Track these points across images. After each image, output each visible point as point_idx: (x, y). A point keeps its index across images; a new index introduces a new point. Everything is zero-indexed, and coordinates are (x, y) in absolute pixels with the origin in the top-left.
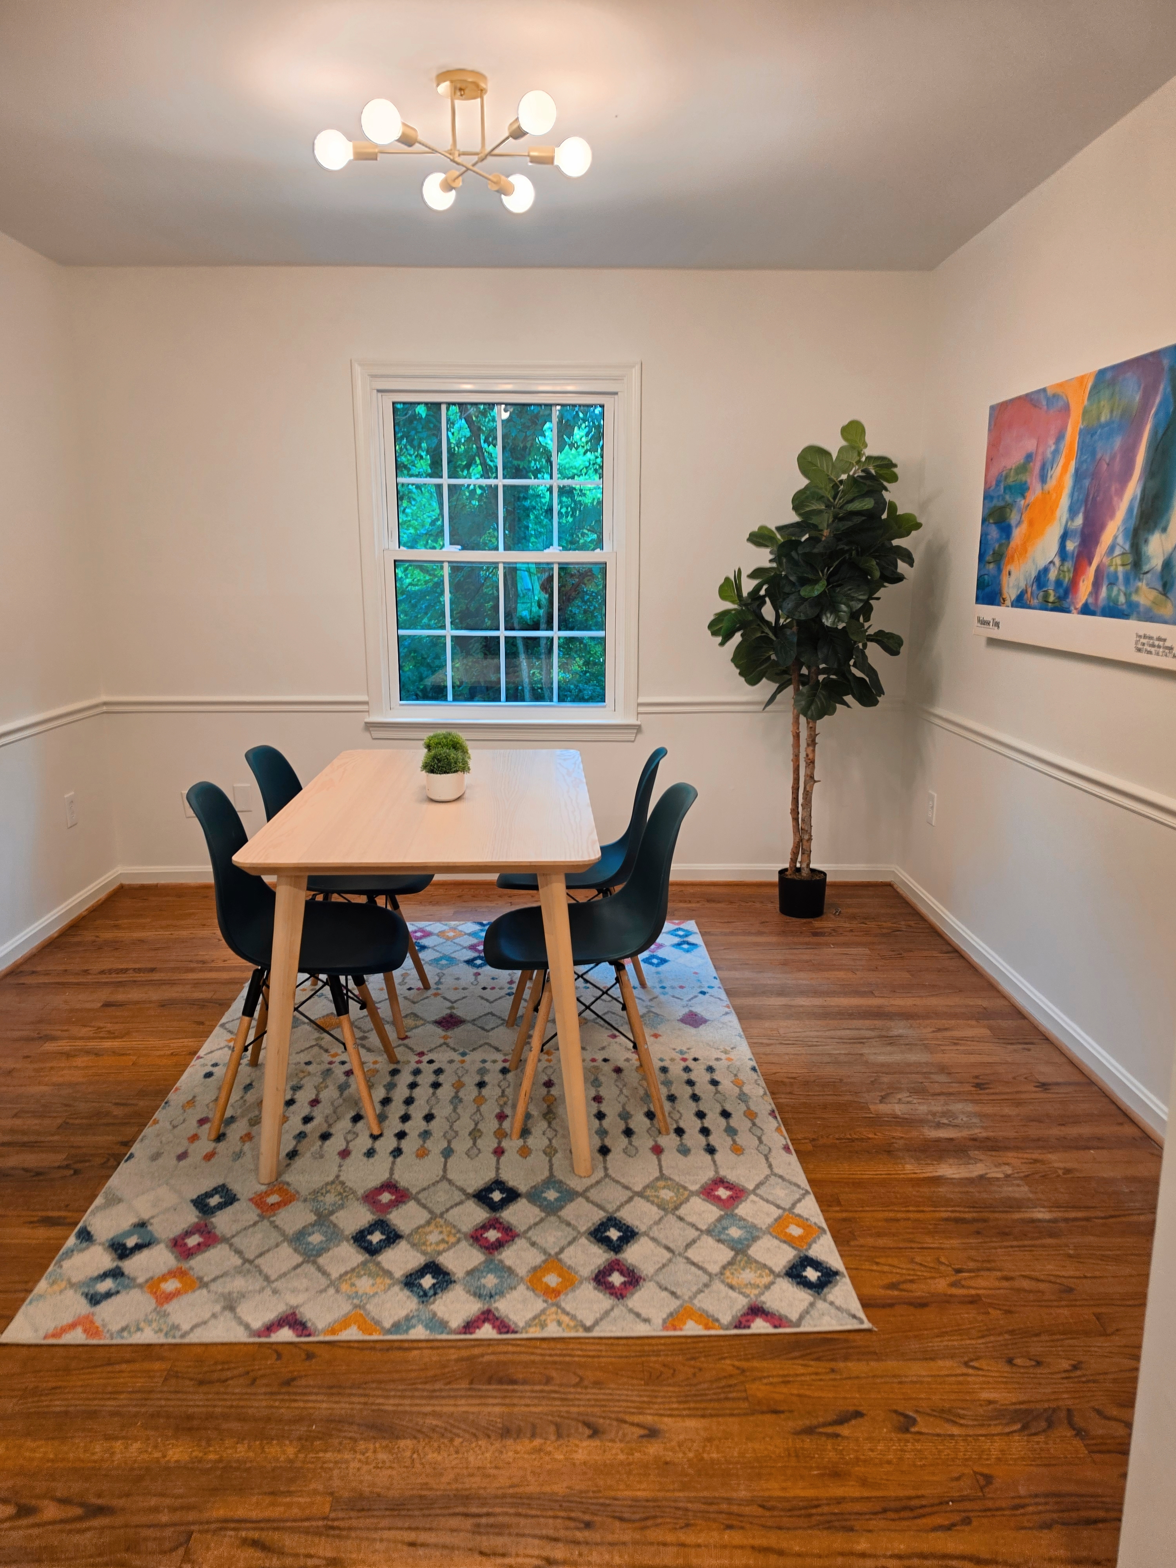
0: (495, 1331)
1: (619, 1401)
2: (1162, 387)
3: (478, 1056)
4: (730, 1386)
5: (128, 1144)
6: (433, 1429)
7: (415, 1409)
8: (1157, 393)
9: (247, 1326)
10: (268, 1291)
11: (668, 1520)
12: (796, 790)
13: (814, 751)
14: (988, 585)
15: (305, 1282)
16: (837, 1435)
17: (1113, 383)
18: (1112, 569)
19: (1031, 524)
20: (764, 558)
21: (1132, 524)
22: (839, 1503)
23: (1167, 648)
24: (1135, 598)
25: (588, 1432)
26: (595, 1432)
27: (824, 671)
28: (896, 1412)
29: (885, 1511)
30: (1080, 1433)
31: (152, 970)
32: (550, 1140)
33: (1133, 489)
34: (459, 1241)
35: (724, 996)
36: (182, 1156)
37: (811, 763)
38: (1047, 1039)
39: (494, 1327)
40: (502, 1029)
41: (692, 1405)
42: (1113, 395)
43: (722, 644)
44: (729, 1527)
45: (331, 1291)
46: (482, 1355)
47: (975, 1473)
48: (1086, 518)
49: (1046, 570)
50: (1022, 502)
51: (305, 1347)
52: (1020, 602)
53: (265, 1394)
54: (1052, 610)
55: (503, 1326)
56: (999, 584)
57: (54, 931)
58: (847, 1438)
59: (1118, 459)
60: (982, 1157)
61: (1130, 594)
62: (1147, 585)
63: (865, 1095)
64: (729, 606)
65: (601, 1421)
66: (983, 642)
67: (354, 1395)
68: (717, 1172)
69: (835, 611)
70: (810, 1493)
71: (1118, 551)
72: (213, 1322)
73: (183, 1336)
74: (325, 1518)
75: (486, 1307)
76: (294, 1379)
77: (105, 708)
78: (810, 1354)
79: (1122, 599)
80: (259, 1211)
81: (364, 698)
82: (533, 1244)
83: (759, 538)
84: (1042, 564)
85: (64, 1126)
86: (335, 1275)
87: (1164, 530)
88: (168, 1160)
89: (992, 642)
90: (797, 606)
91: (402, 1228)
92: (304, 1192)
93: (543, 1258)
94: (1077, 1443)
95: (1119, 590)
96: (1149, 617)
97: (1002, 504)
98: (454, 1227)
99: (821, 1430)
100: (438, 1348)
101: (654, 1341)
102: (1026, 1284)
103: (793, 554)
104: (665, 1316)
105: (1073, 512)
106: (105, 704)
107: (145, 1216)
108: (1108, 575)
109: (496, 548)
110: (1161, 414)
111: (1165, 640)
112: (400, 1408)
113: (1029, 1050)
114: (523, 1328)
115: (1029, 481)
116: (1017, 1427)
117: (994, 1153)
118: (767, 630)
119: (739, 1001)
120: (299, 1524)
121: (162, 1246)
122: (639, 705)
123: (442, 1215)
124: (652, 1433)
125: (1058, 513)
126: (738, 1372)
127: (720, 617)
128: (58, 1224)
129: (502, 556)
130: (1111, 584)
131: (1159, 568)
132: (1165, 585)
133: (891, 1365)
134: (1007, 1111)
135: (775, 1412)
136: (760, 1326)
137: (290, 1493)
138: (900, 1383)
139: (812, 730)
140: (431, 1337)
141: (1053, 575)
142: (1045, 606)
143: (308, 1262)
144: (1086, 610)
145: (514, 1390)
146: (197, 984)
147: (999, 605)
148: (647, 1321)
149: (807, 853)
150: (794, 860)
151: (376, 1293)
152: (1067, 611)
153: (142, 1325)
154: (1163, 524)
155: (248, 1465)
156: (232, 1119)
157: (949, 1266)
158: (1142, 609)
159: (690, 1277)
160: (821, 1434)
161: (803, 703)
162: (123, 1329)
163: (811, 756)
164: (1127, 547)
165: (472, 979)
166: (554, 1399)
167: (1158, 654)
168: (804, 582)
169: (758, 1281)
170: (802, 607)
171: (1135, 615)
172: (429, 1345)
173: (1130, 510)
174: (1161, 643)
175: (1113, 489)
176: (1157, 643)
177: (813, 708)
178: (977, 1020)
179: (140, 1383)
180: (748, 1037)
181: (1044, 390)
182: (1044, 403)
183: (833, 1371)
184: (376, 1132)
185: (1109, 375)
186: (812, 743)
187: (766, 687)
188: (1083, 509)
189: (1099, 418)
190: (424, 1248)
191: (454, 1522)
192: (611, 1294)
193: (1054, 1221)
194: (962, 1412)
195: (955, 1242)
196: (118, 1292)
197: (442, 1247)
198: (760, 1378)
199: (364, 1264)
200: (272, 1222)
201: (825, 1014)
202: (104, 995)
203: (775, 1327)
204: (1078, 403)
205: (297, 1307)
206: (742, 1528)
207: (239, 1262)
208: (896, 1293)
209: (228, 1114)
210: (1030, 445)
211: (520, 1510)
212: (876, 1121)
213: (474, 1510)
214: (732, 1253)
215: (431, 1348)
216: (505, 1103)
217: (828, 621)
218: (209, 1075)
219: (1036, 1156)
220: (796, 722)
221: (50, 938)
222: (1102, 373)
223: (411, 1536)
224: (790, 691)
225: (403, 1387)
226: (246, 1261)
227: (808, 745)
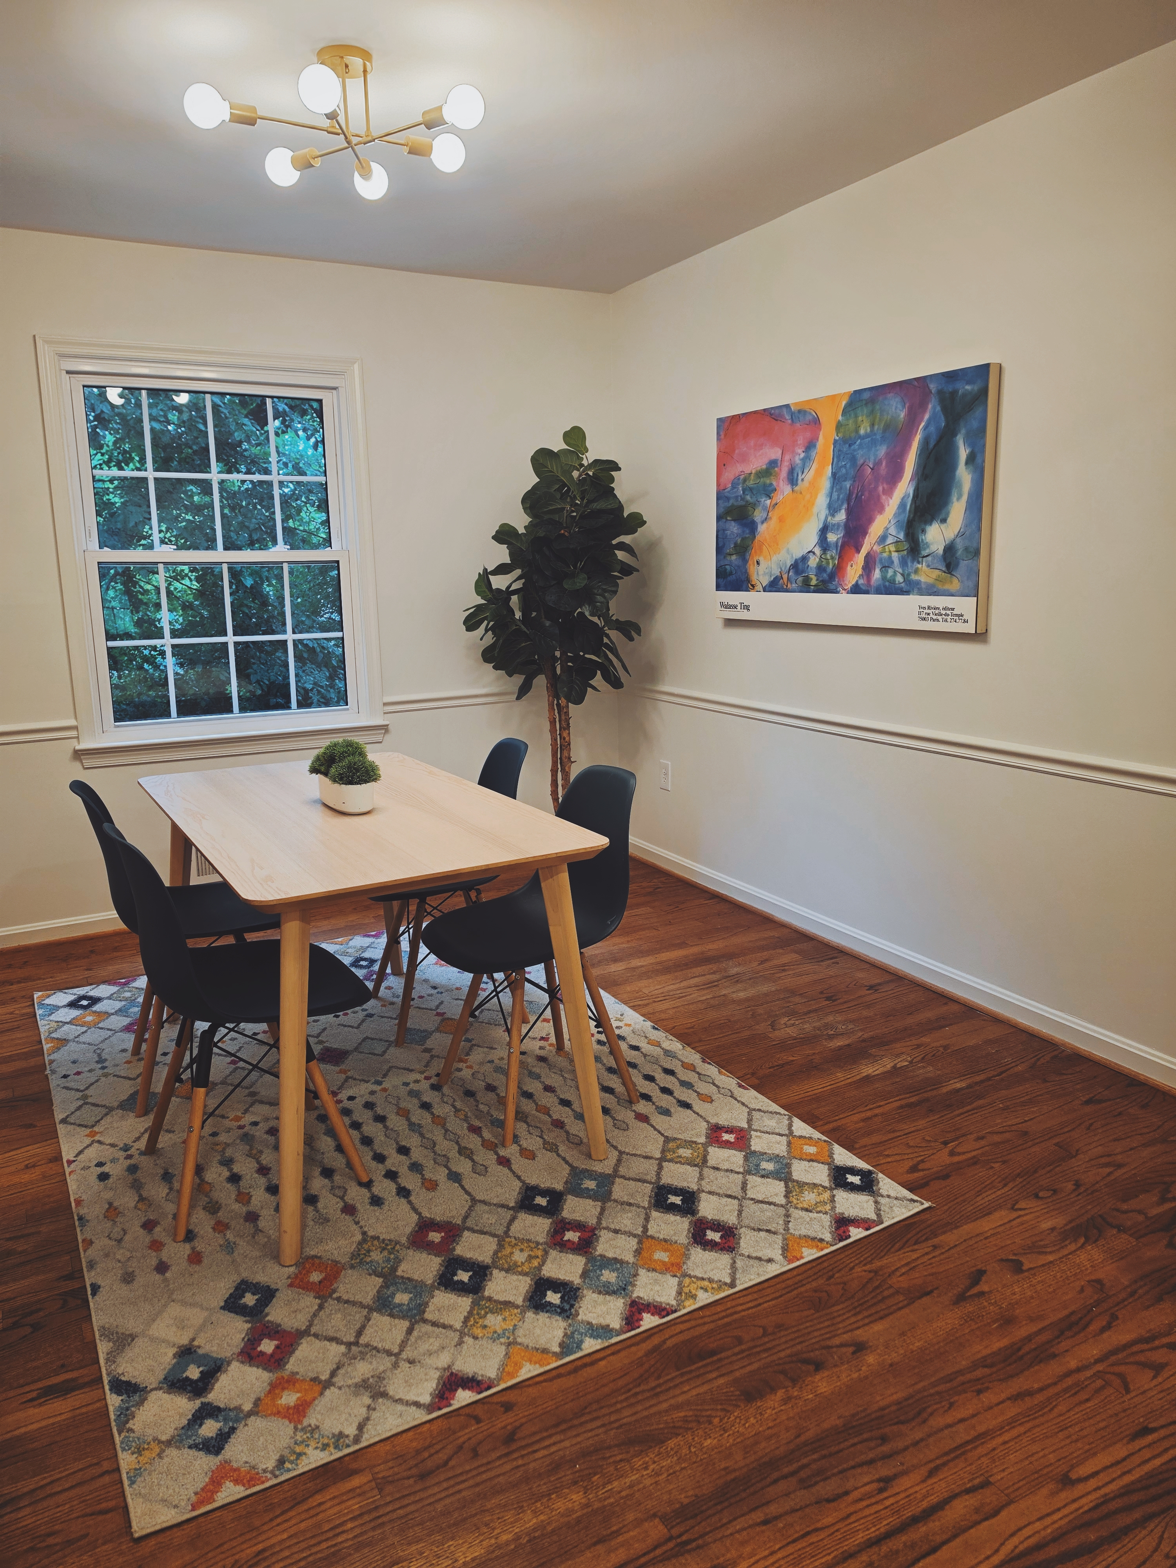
0: (657, 1317)
1: (809, 1333)
2: (930, 406)
3: (394, 1080)
4: (877, 1288)
5: (76, 1274)
6: (685, 1420)
7: (652, 1410)
8: (924, 412)
9: (417, 1404)
10: (404, 1365)
11: (935, 1407)
12: (555, 772)
13: (569, 734)
14: (731, 574)
15: (433, 1341)
16: (982, 1294)
17: (872, 401)
18: (885, 555)
19: (781, 520)
21: (905, 517)
22: (1030, 1340)
23: (956, 615)
24: (914, 577)
25: (811, 1368)
26: (819, 1366)
28: (1002, 1260)
29: (1062, 1332)
30: (1121, 1229)
32: (541, 1137)
33: (905, 488)
34: (546, 1253)
36: (161, 1268)
37: (568, 745)
38: (842, 952)
39: (653, 1314)
41: (866, 1314)
42: (872, 412)
44: (979, 1392)
45: (468, 1340)
46: (664, 1342)
47: (1089, 1281)
48: (849, 512)
49: (804, 559)
50: (768, 502)
51: (495, 1399)
52: (774, 586)
53: (499, 1458)
54: (814, 592)
55: (659, 1310)
56: (746, 572)
58: (990, 1292)
59: (884, 464)
60: (881, 1053)
61: (909, 575)
62: (928, 566)
63: (757, 1027)
64: (481, 601)
65: (812, 1354)
66: (720, 623)
67: (586, 1422)
68: (708, 1122)
69: (592, 602)
70: (1005, 1342)
71: (890, 540)
72: (374, 1415)
73: (357, 1439)
74: (670, 1539)
75: (629, 1301)
76: (513, 1433)
78: (907, 1241)
79: (899, 579)
80: (312, 1294)
81: (72, 722)
82: (616, 1231)
83: (504, 536)
84: (798, 554)
86: (458, 1325)
87: (944, 521)
88: (147, 1277)
89: (730, 623)
90: (560, 599)
91: (480, 1259)
92: (344, 1260)
93: (636, 1240)
94: (1124, 1236)
95: (895, 572)
96: (931, 591)
97: (743, 503)
98: (529, 1241)
99: (969, 1294)
100: (619, 1351)
101: (789, 1275)
102: (997, 1138)
104: (780, 1252)
105: (833, 509)
107: (184, 1341)
108: (881, 560)
109: (216, 548)
110: (932, 429)
111: (953, 609)
112: (638, 1416)
113: (838, 963)
114: (678, 1305)
115: (774, 483)
116: (1082, 1240)
117: (886, 1047)
118: (519, 623)
120: (652, 1555)
121: (235, 1365)
122: (385, 704)
123: (507, 1233)
124: (860, 1348)
125: (815, 510)
126: (872, 1274)
127: (474, 612)
128: (73, 1389)
129: (223, 556)
130: (885, 568)
131: (941, 551)
132: (948, 566)
133: (967, 1229)
134: (865, 1013)
135: (928, 1293)
136: (856, 1233)
137: (617, 1533)
138: (986, 1238)
139: (566, 714)
140: (607, 1344)
141: (813, 562)
142: (806, 587)
143: (417, 1322)
144: (856, 590)
145: (720, 1360)
147: (747, 590)
148: (770, 1260)
151: (515, 1325)
152: (835, 591)
153: (298, 1449)
154: (942, 516)
155: (549, 1529)
157: (936, 1141)
158: (923, 586)
159: (769, 1214)
160: (971, 1296)
161: (566, 689)
162: (281, 1462)
163: (567, 739)
164: (901, 536)
166: (759, 1353)
167: (946, 621)
168: (562, 575)
169: (821, 1198)
170: (565, 599)
171: (916, 591)
172: (609, 1352)
173: (902, 505)
174: (948, 612)
175: (880, 488)
176: (943, 612)
177: (573, 693)
178: (781, 948)
179: (355, 1505)
180: (625, 1003)
181: (787, 406)
182: (788, 417)
183: (935, 1247)
184: (365, 1179)
185: (866, 396)
186: (567, 726)
188: (845, 506)
189: (857, 430)
190: (520, 1269)
191: (782, 1486)
192: (722, 1250)
193: (969, 1086)
194: (1042, 1243)
195: (922, 1123)
196: (233, 1430)
197: (535, 1263)
198: (894, 1272)
199: (474, 1304)
200: (339, 1299)
201: (667, 969)
203: (867, 1229)
204: (830, 419)
205: (449, 1367)
206: (988, 1388)
207: (343, 1348)
208: (921, 1174)
210: (774, 453)
211: (823, 1452)
212: (784, 1045)
213: (786, 1470)
214: (782, 1184)
215: (613, 1354)
216: (466, 1116)
218: (104, 1177)
219: (915, 1042)
220: (552, 708)
222: (857, 395)
223: (758, 1516)
225: (623, 1397)
226: (349, 1345)
227: (564, 729)
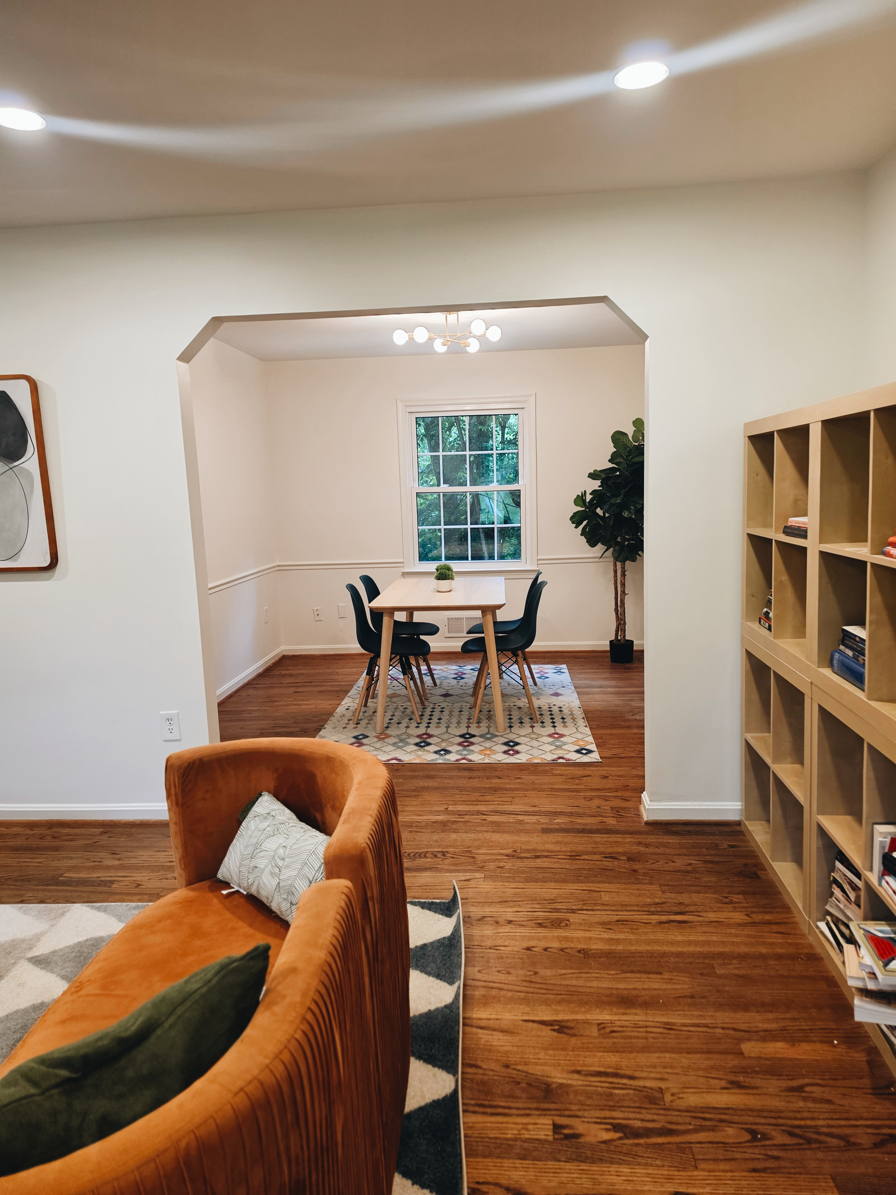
0: (467, 762)
3: (459, 704)
4: (547, 771)
12: (616, 598)
13: (624, 579)
15: (398, 752)
16: (581, 779)
20: (596, 485)
25: (497, 778)
27: (628, 540)
31: (311, 682)
32: (489, 724)
34: (453, 745)
35: (573, 688)
36: (344, 728)
37: (623, 585)
40: (471, 697)
41: (533, 774)
43: (576, 527)
45: (409, 754)
46: (463, 766)
55: (470, 761)
57: (261, 670)
64: (580, 509)
65: (502, 776)
68: (555, 731)
69: (629, 509)
70: (568, 787)
75: (463, 757)
77: (278, 568)
78: (578, 766)
80: (378, 739)
81: (402, 560)
82: (482, 746)
83: (593, 476)
85: (295, 722)
86: (409, 751)
88: (339, 729)
90: (610, 507)
91: (432, 742)
92: (394, 735)
93: (485, 748)
98: (451, 742)
100: (447, 765)
103: (609, 483)
104: (527, 759)
106: (278, 566)
109: (466, 485)
112: (435, 774)
114: (477, 761)
118: (599, 520)
119: (579, 690)
122: (538, 560)
123: (446, 740)
126: (550, 769)
127: (575, 514)
129: (469, 488)
135: (561, 775)
136: (561, 761)
139: (623, 568)
140: (445, 762)
143: (398, 749)
146: (332, 686)
148: (521, 760)
149: (624, 631)
150: (617, 635)
151: (424, 754)
156: (361, 720)
159: (538, 752)
160: (576, 779)
161: (616, 554)
163: (623, 581)
165: (456, 683)
166: (487, 773)
168: (614, 496)
169: (563, 752)
170: (613, 508)
172: (443, 764)
177: (621, 557)
180: (580, 699)
183: (584, 769)
184: (419, 722)
186: (623, 575)
187: (600, 548)
190: (440, 746)
192: (509, 755)
197: (447, 746)
198: (558, 770)
199: (419, 749)
200: (384, 741)
202: (293, 689)
203: (567, 761)
205: (397, 757)
209: (359, 718)
214: (555, 747)
216: (471, 716)
217: (626, 514)
218: (348, 709)
220: (615, 565)
221: (260, 673)
224: (611, 550)
225: (436, 771)
227: (621, 576)
